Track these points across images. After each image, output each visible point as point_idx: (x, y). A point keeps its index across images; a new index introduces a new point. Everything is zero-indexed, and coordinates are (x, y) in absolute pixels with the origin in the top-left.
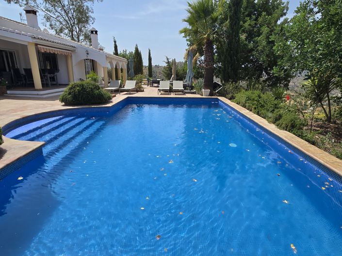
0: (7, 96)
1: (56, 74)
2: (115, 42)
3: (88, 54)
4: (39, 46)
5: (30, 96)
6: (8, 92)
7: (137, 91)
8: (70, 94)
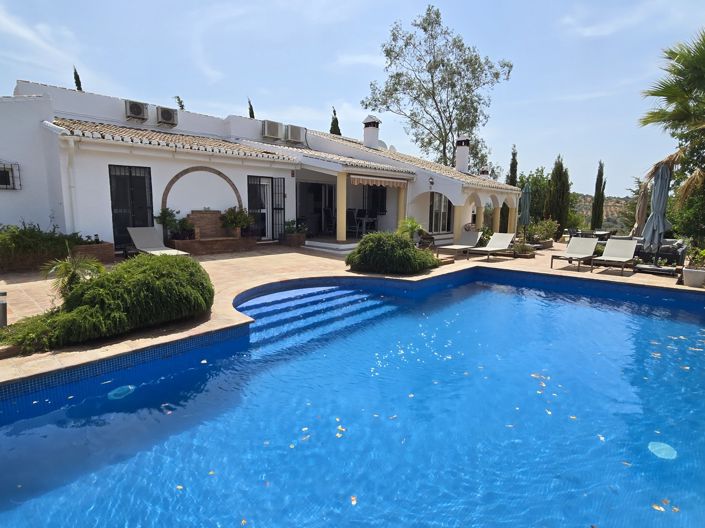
0: (304, 249)
1: (379, 217)
2: (514, 155)
3: (432, 183)
4: (352, 176)
5: (327, 251)
6: (307, 243)
7: (515, 256)
8: (359, 252)
